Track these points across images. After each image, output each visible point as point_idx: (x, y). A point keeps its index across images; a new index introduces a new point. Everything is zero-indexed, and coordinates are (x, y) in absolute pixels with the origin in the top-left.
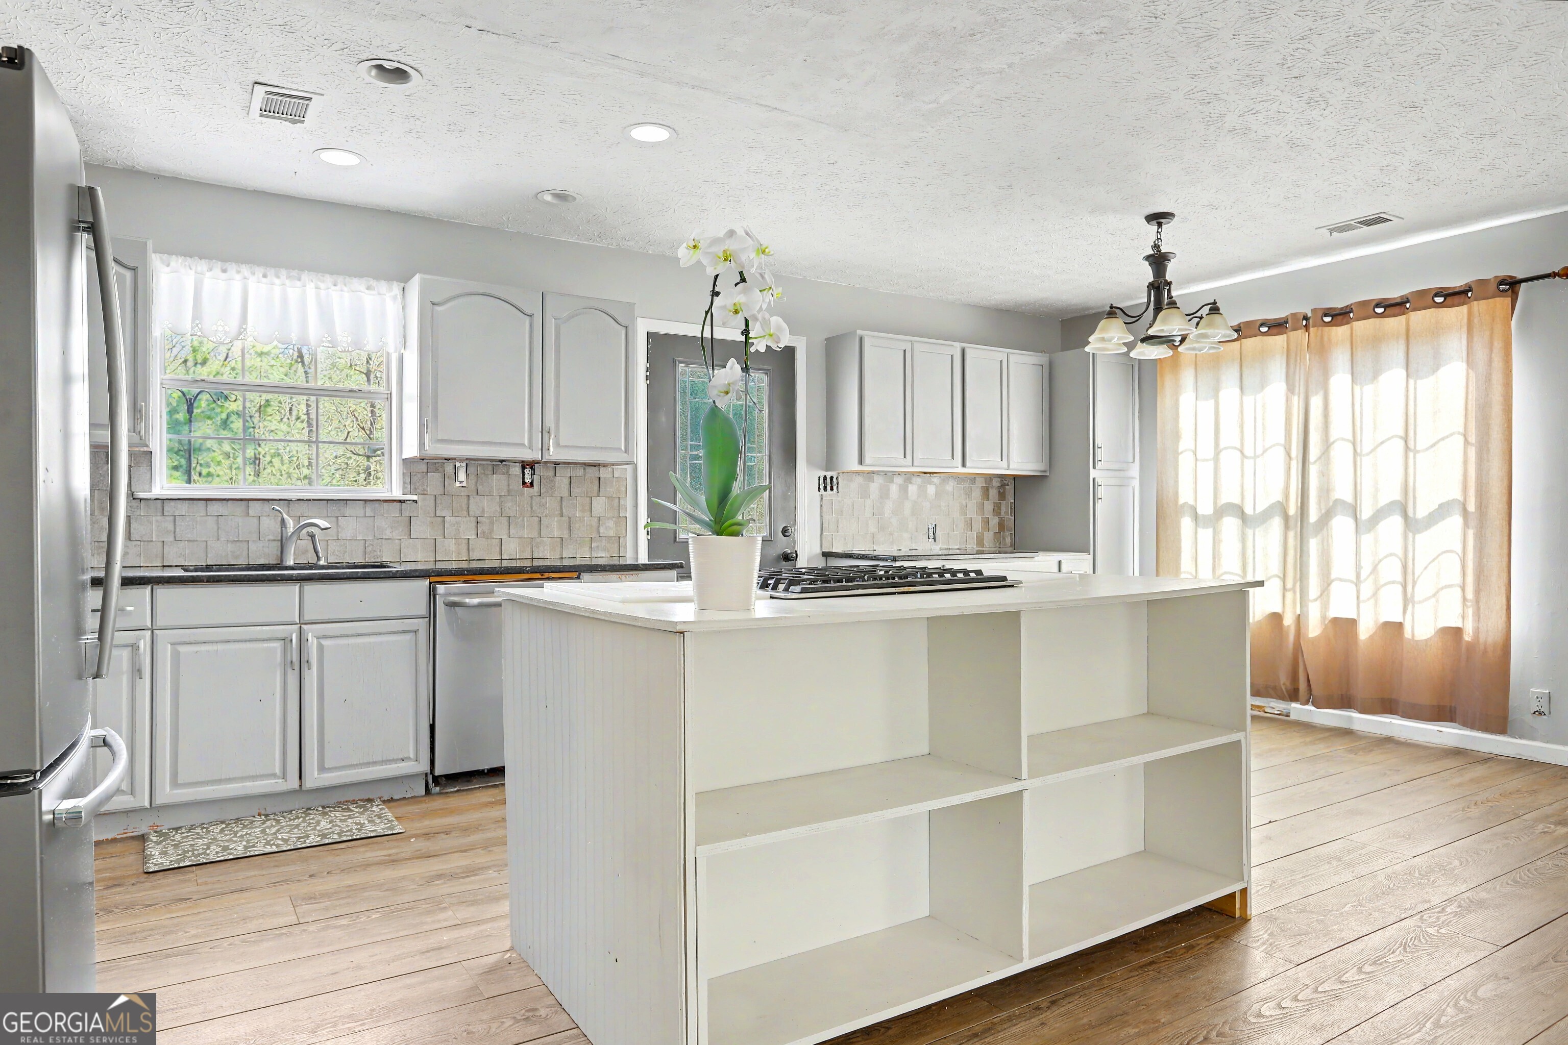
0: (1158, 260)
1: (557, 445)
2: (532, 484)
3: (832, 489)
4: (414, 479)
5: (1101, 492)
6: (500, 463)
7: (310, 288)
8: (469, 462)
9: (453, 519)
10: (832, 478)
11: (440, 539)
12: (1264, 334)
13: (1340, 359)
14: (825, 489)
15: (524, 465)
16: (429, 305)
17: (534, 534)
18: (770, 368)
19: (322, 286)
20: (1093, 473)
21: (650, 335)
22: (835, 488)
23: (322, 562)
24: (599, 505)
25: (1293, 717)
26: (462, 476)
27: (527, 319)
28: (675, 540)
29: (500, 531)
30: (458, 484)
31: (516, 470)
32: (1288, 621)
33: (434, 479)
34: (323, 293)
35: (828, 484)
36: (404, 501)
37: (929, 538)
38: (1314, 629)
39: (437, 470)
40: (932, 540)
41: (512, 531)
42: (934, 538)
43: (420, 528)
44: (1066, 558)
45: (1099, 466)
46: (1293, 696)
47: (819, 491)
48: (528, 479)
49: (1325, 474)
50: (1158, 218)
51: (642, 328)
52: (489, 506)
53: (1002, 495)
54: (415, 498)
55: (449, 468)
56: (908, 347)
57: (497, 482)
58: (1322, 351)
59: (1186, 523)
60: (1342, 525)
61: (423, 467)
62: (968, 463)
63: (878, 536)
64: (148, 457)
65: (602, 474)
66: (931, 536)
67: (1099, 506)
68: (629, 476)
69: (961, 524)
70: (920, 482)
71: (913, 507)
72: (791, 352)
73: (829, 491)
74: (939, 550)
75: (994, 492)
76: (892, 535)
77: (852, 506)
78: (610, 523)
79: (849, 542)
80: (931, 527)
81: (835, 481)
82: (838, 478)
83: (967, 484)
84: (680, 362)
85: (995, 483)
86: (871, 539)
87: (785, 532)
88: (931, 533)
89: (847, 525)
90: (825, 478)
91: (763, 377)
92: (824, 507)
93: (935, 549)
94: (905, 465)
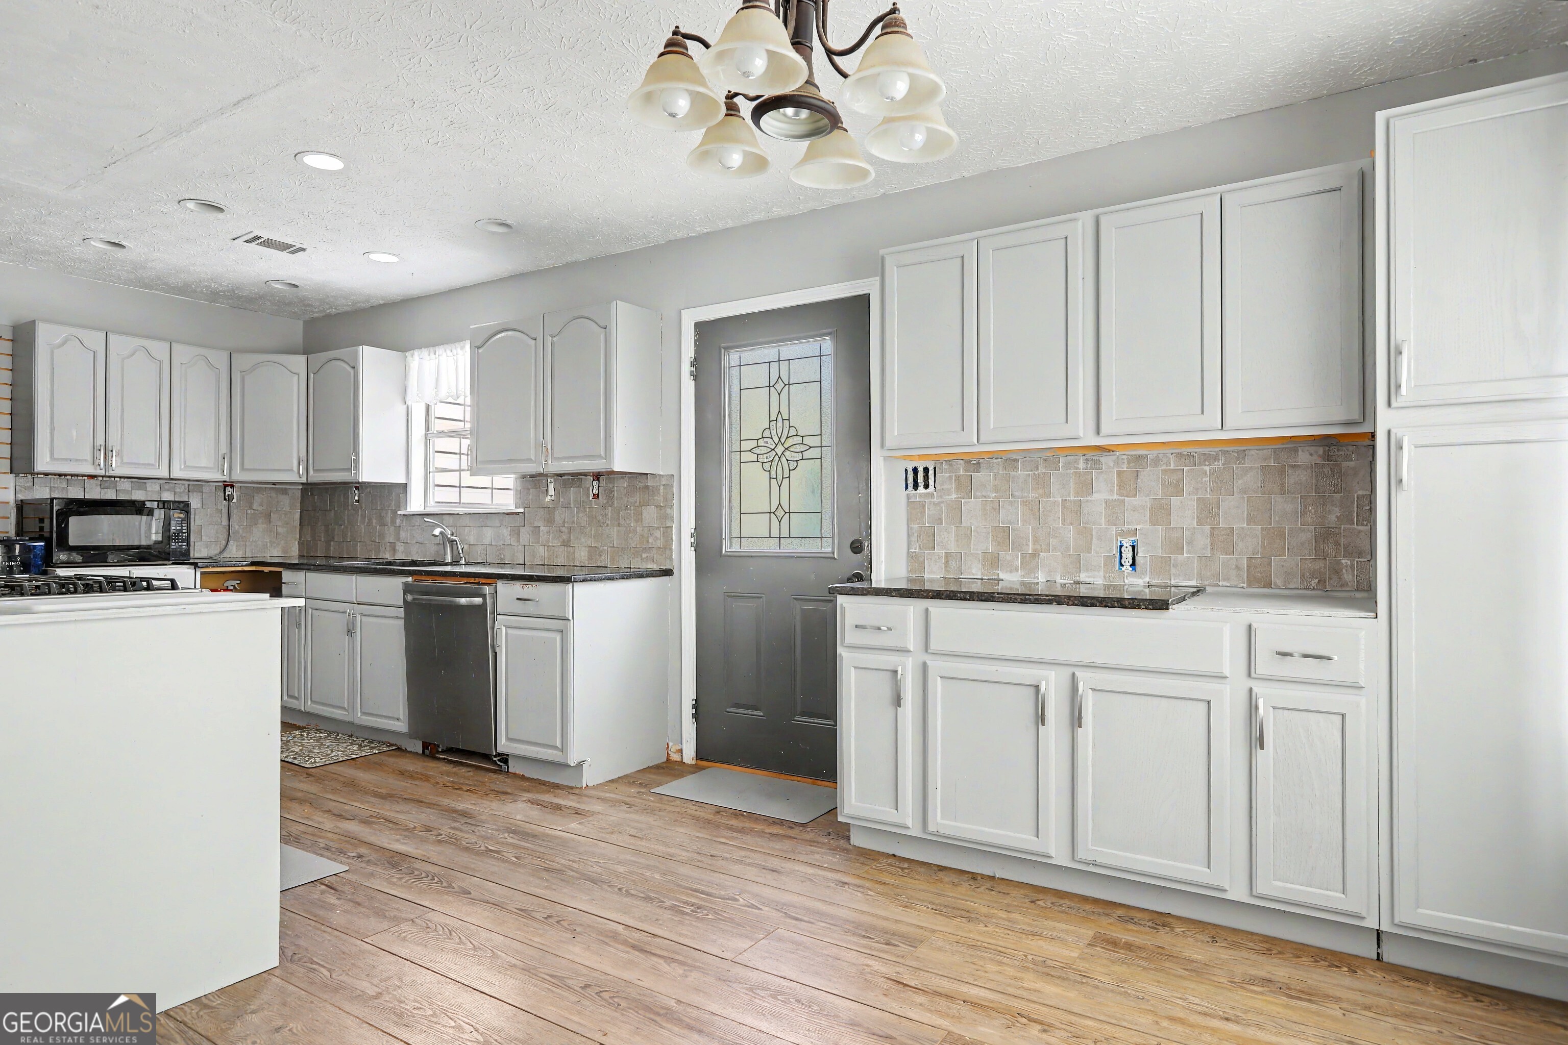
1: (553, 457)
2: (598, 496)
3: (926, 486)
4: (522, 493)
5: (1405, 463)
6: (576, 477)
8: (555, 477)
9: (547, 529)
10: (926, 470)
11: (537, 546)
14: (916, 486)
15: (594, 477)
16: (475, 350)
17: (599, 543)
18: (830, 330)
20: (1388, 419)
21: (698, 325)
22: (932, 483)
24: (649, 514)
26: (551, 491)
27: (533, 343)
28: (722, 555)
29: (578, 540)
30: (549, 498)
31: (587, 483)
33: (535, 492)
35: (917, 478)
36: (516, 514)
37: (1121, 565)
39: (536, 484)
40: (1127, 567)
41: (583, 540)
42: (1133, 564)
43: (526, 537)
45: (1398, 398)
47: (907, 488)
48: (595, 491)
51: (689, 319)
52: (569, 517)
54: (522, 510)
55: (543, 482)
57: (576, 494)
61: (530, 482)
62: (1104, 430)
63: (1007, 556)
64: (404, 486)
65: (651, 483)
66: (1127, 561)
67: (1401, 501)
68: (675, 482)
69: (1203, 540)
70: (1081, 465)
71: (1074, 511)
72: (863, 301)
73: (921, 489)
74: (1144, 587)
75: (1303, 476)
76: (1035, 555)
77: (957, 507)
78: (658, 534)
79: (953, 564)
80: (1127, 544)
81: (931, 473)
82: (935, 468)
83: (1219, 464)
84: (726, 348)
85: (1304, 457)
86: (993, 561)
87: (857, 547)
88: (1127, 554)
89: (948, 539)
90: (915, 471)
91: (828, 345)
92: (915, 513)
93: (1136, 583)
94: (966, 443)
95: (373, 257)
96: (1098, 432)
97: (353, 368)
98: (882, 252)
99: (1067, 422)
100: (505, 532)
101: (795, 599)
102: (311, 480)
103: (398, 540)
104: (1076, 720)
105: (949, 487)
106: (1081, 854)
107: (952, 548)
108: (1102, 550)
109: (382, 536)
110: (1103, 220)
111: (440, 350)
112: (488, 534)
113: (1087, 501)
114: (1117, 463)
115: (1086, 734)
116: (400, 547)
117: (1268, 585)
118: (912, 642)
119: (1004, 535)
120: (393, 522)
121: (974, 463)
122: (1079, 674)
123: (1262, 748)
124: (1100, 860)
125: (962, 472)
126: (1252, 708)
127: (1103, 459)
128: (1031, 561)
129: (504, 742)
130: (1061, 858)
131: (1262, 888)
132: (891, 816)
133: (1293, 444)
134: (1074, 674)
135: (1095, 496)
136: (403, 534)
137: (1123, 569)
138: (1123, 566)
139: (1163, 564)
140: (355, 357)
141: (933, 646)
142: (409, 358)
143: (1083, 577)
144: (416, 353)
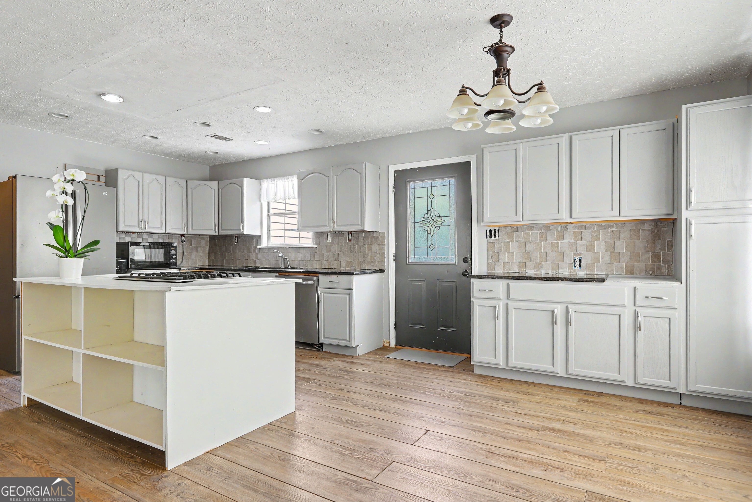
1: (337, 225)
2: (351, 240)
3: (495, 237)
4: (316, 240)
6: (341, 233)
8: (331, 233)
9: (327, 254)
10: (495, 230)
11: (323, 261)
14: (491, 237)
16: (300, 181)
17: (352, 260)
18: (454, 175)
19: (293, 179)
20: (685, 214)
21: (396, 172)
22: (497, 236)
24: (374, 247)
26: (329, 238)
27: (327, 178)
28: (407, 264)
29: (341, 258)
30: (328, 241)
31: (346, 235)
33: (322, 239)
34: (293, 182)
35: (491, 233)
36: (313, 248)
37: (575, 267)
39: (322, 236)
41: (344, 257)
42: (580, 266)
43: (317, 257)
45: (690, 207)
47: (487, 237)
48: (350, 238)
51: (392, 169)
52: (338, 249)
54: (316, 246)
55: (325, 235)
56: (519, 146)
57: (340, 240)
61: (319, 235)
62: (573, 216)
63: (528, 264)
64: (260, 237)
65: (375, 235)
66: (577, 265)
67: (691, 243)
68: (386, 235)
69: (607, 257)
70: (559, 229)
71: (556, 246)
72: (468, 164)
73: (493, 238)
74: (584, 275)
75: (647, 233)
76: (540, 264)
77: (508, 246)
78: (378, 256)
79: (506, 267)
80: (577, 258)
81: (497, 232)
82: (499, 230)
83: (614, 229)
84: (409, 181)
85: (647, 226)
86: (523, 265)
87: (465, 261)
88: (578, 263)
89: (504, 257)
90: (490, 231)
91: (453, 181)
92: (491, 247)
93: (581, 274)
94: (517, 220)
95: (257, 142)
96: (571, 217)
97: (241, 187)
98: (482, 146)
99: (559, 213)
100: (308, 255)
101: (439, 281)
102: (220, 234)
103: (257, 258)
104: (568, 323)
105: (505, 237)
106: (570, 372)
107: (506, 261)
108: (568, 260)
109: (249, 256)
110: (573, 138)
111: (276, 180)
112: (300, 256)
113: (562, 242)
114: (574, 228)
115: (572, 328)
116: (257, 261)
117: (633, 274)
118: (502, 295)
119: (529, 256)
120: (254, 251)
121: (516, 228)
122: (569, 306)
123: (640, 331)
124: (577, 374)
125: (510, 231)
126: (636, 316)
127: (568, 227)
128: (539, 266)
129: (323, 338)
130: (562, 373)
131: (639, 381)
132: (493, 361)
133: (643, 222)
134: (567, 306)
135: (565, 241)
136: (259, 256)
137: (576, 268)
138: (576, 267)
139: (591, 267)
140: (242, 182)
141: (511, 297)
142: (262, 184)
143: (560, 271)
144: (265, 180)
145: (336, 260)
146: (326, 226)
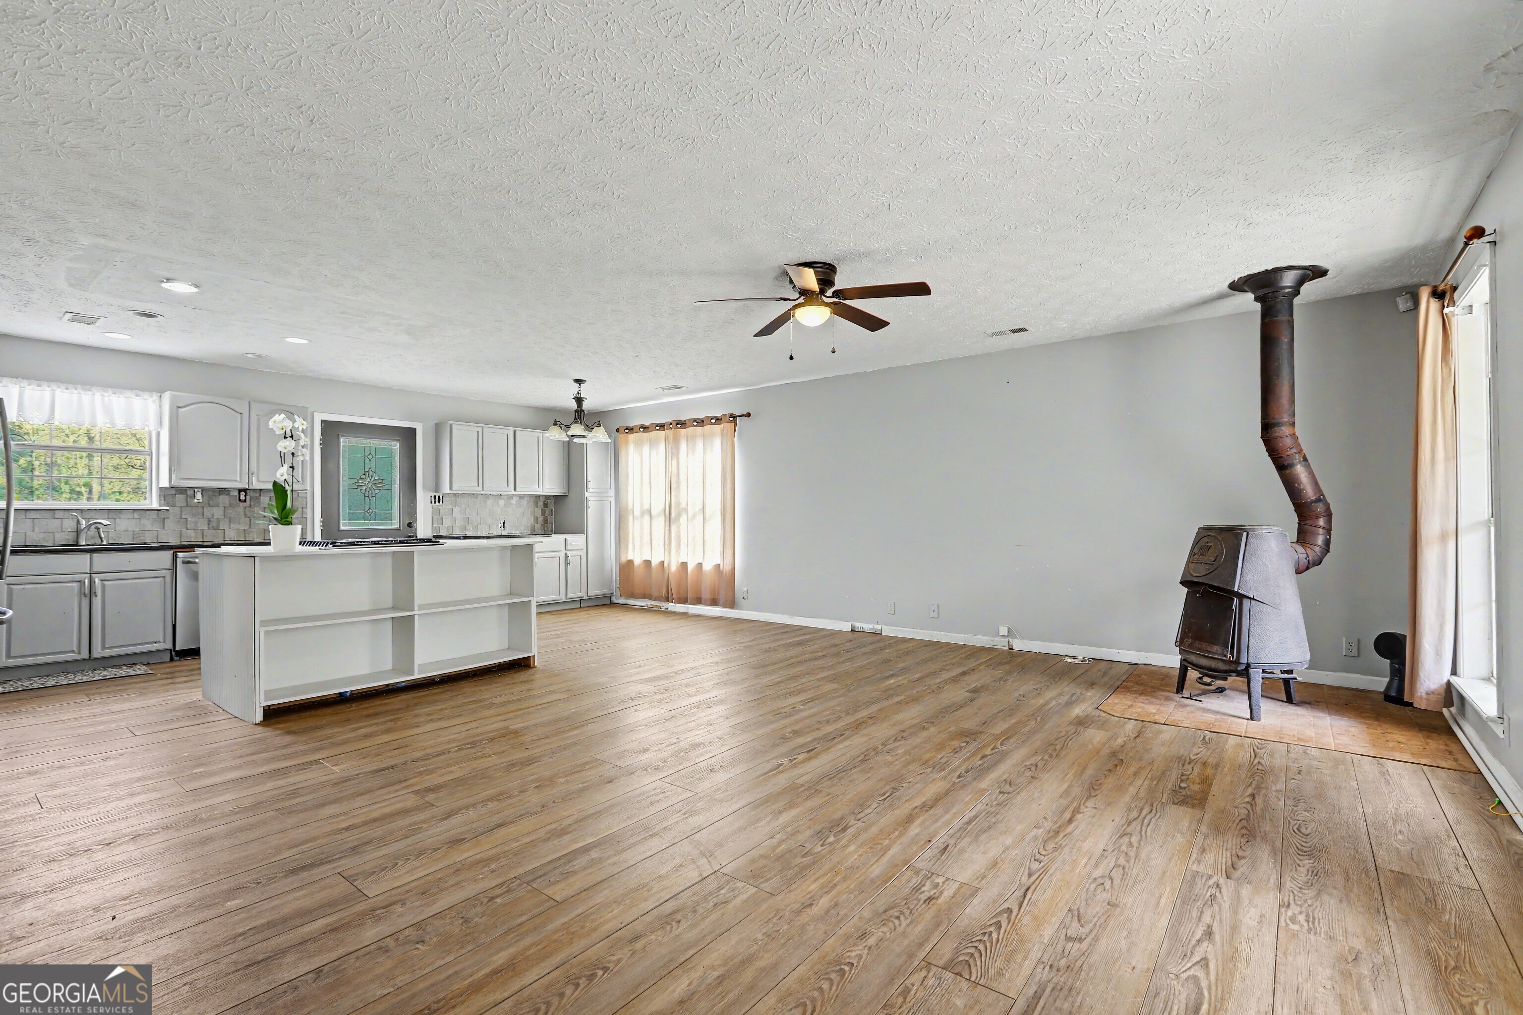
0: (579, 400)
1: (258, 480)
2: (245, 501)
3: (439, 502)
4: (166, 498)
5: (590, 504)
6: (223, 491)
7: (98, 396)
8: (203, 490)
9: (193, 520)
10: (439, 497)
11: (184, 530)
12: (658, 430)
13: (683, 445)
14: (435, 502)
15: (240, 491)
16: (176, 408)
17: (247, 527)
18: (399, 438)
19: (106, 394)
20: (586, 494)
21: (322, 421)
22: (441, 502)
23: (105, 543)
25: (669, 609)
26: (199, 497)
27: (239, 415)
28: (339, 531)
29: (224, 525)
30: (196, 501)
31: (236, 493)
32: (666, 565)
33: (180, 498)
35: (436, 499)
36: (160, 510)
37: (500, 528)
38: (674, 568)
39: (182, 493)
40: (502, 529)
41: (232, 525)
42: (504, 528)
43: (169, 524)
44: (570, 538)
45: (589, 490)
46: (667, 600)
47: (431, 503)
48: (242, 498)
49: (677, 497)
50: (579, 382)
51: (318, 418)
52: (218, 513)
53: (546, 505)
54: (167, 508)
55: (190, 492)
56: (480, 430)
57: (224, 499)
58: (676, 440)
59: (631, 518)
60: (683, 518)
61: (173, 492)
62: (517, 489)
63: (467, 525)
66: (502, 527)
71: (491, 512)
72: (413, 431)
73: (437, 504)
76: (477, 526)
77: (452, 510)
80: (502, 522)
81: (441, 498)
82: (443, 496)
84: (340, 436)
85: (541, 500)
86: (463, 527)
87: (410, 525)
89: (447, 522)
90: (435, 497)
91: (396, 443)
92: (435, 512)
93: (504, 533)
94: (479, 490)
96: (515, 490)
98: (450, 422)
100: (145, 522)
105: (449, 503)
107: (450, 524)
108: (496, 523)
110: (517, 432)
119: (467, 520)
123: (568, 566)
125: (453, 498)
126: (566, 556)
131: (569, 596)
143: (491, 532)
145: (217, 528)
146: (236, 481)
